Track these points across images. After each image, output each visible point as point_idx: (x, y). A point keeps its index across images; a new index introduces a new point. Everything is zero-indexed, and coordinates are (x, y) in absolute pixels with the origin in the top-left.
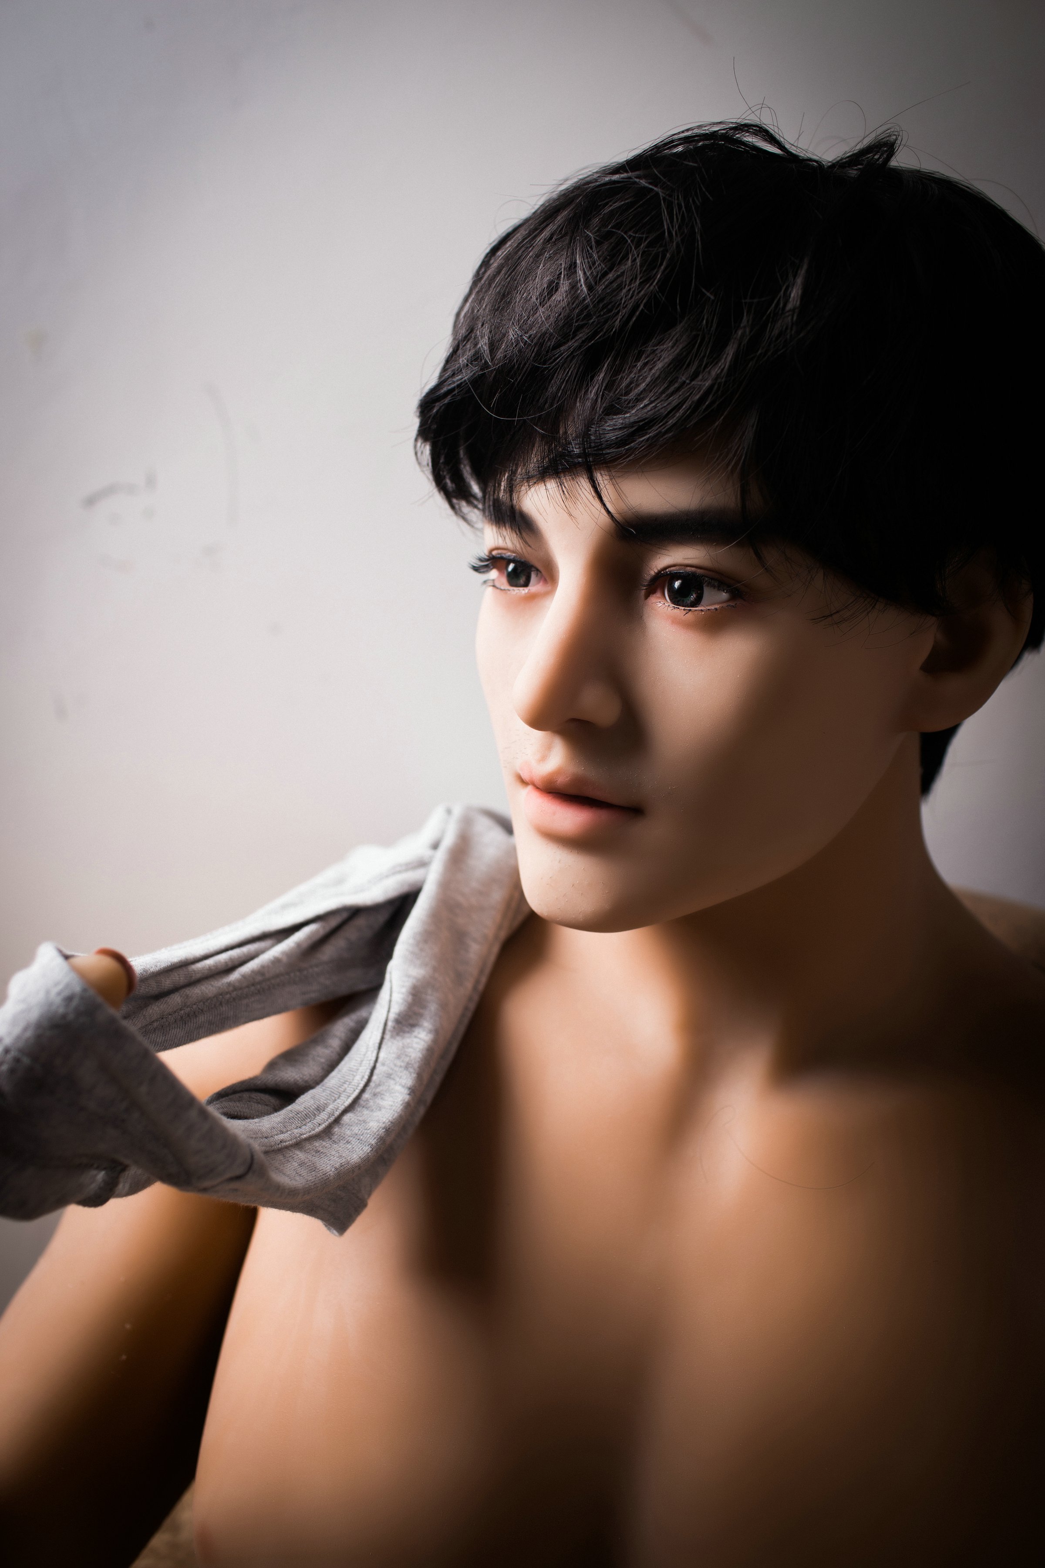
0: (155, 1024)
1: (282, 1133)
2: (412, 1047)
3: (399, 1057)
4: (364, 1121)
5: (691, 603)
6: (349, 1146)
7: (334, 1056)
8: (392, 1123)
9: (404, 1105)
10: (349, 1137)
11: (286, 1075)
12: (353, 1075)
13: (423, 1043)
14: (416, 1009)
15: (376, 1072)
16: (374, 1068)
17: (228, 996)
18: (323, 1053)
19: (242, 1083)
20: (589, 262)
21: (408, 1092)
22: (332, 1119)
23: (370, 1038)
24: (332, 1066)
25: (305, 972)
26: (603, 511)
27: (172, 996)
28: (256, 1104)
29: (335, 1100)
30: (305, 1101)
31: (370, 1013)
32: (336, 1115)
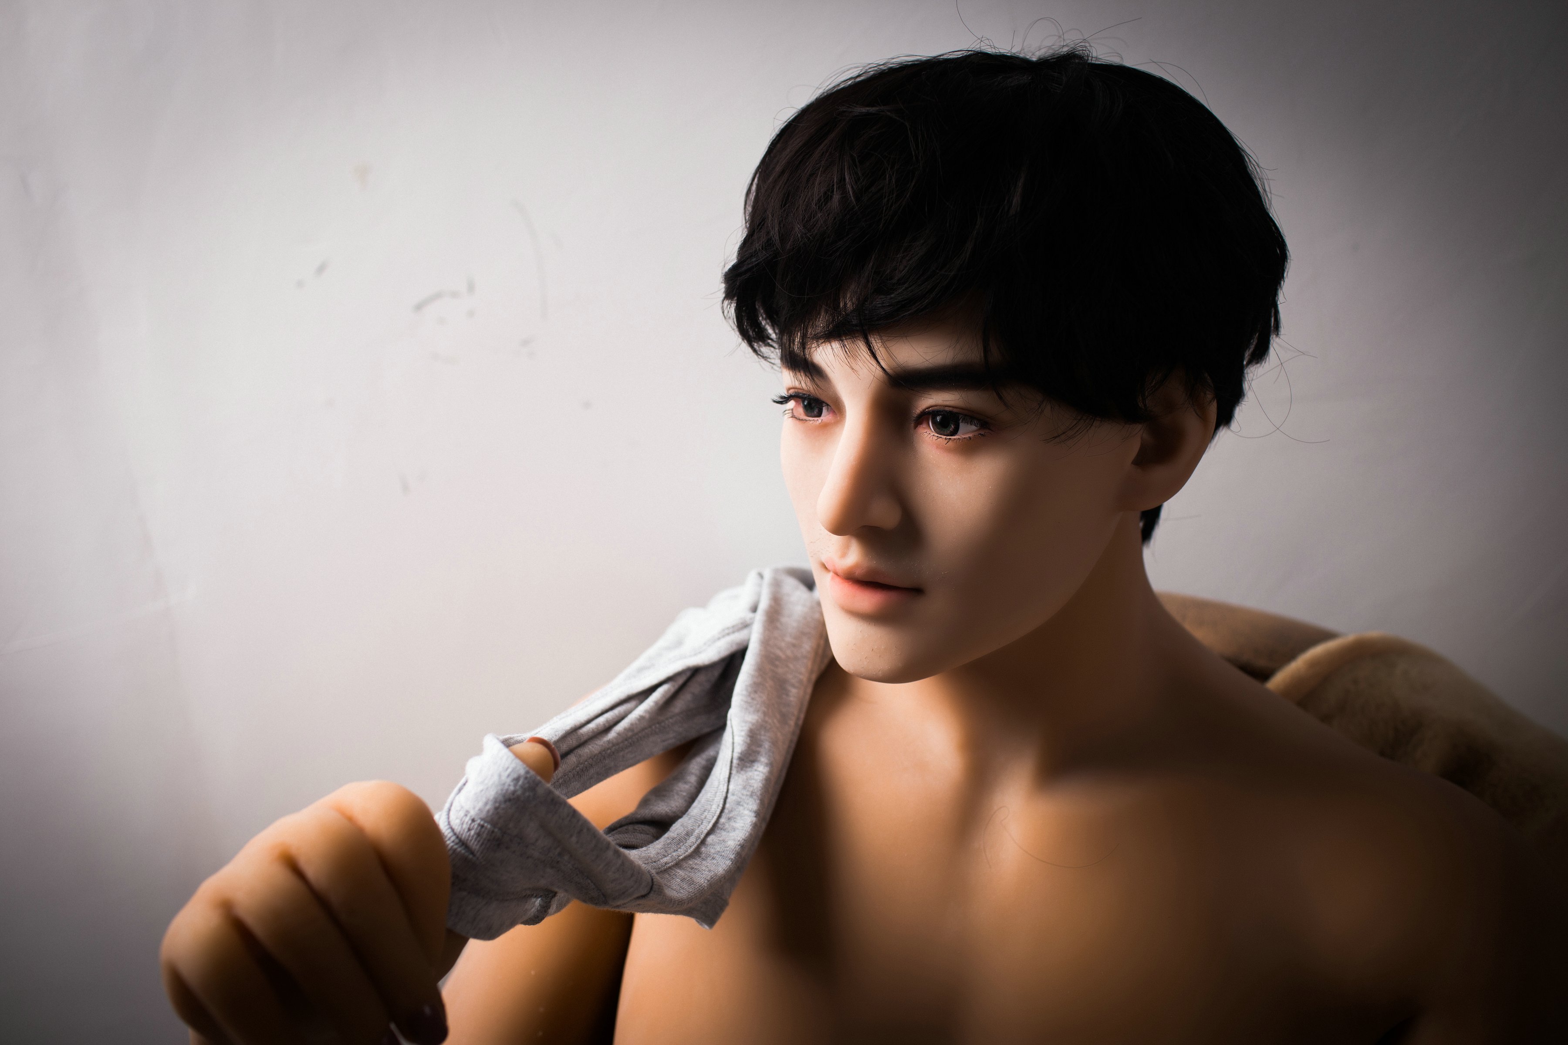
0: (561, 781)
1: (665, 856)
2: (754, 779)
3: (744, 788)
4: (724, 841)
5: (950, 433)
6: (715, 862)
7: (693, 790)
8: (745, 840)
9: (752, 825)
10: (714, 854)
11: (659, 809)
12: (710, 804)
13: (762, 775)
14: (753, 748)
15: (728, 800)
16: (726, 798)
17: (609, 751)
18: (684, 788)
19: (626, 818)
20: (855, 178)
21: (755, 815)
22: (699, 841)
23: (720, 773)
24: (692, 798)
25: (663, 724)
26: (878, 368)
27: (569, 757)
28: (639, 834)
29: (699, 826)
30: (677, 829)
31: (718, 753)
32: (702, 838)
